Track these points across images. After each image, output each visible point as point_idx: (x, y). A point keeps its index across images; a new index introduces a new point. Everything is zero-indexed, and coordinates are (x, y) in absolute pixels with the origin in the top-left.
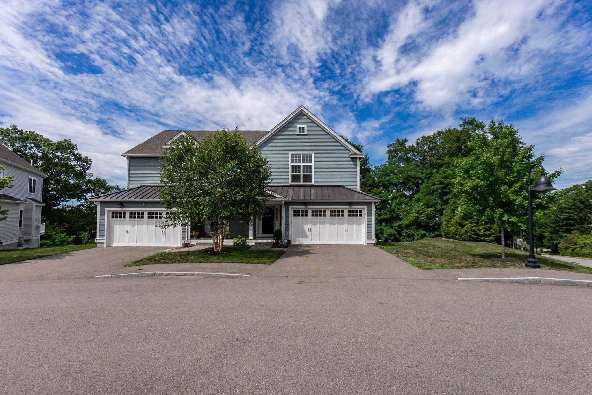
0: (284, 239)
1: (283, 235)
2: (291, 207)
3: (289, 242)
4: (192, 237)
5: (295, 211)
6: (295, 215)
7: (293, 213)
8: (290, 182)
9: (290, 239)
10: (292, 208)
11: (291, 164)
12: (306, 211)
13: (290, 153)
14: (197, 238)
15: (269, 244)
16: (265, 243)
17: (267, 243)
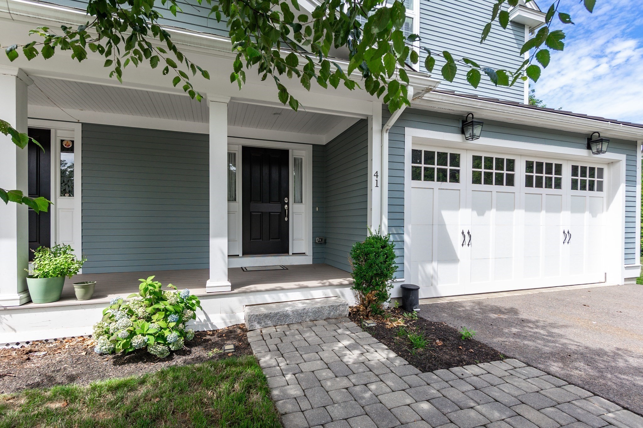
9: (406, 280)
15: (329, 314)
16: (305, 311)
17: (319, 311)
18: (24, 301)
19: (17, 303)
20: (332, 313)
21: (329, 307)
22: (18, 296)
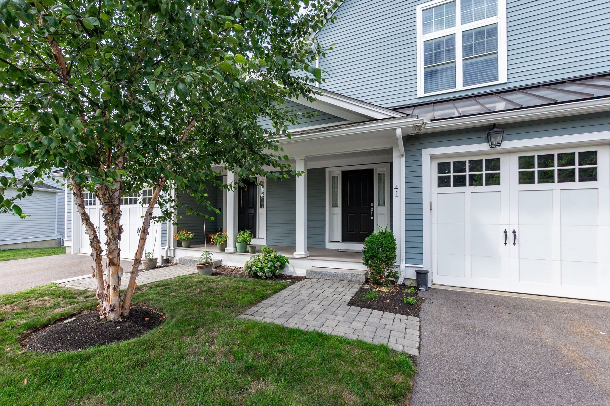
0: (403, 265)
1: (401, 251)
2: (427, 153)
3: (422, 276)
4: (179, 244)
5: (443, 167)
6: (443, 182)
7: (435, 175)
8: (421, 93)
9: (425, 267)
10: (432, 158)
11: (421, 38)
12: (494, 164)
13: (418, 7)
14: (188, 247)
15: (352, 278)
16: (337, 274)
17: (345, 276)
18: (235, 251)
19: (233, 251)
20: (354, 278)
21: (351, 274)
22: (233, 249)
